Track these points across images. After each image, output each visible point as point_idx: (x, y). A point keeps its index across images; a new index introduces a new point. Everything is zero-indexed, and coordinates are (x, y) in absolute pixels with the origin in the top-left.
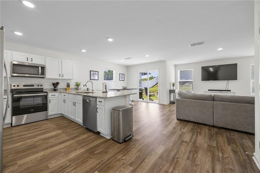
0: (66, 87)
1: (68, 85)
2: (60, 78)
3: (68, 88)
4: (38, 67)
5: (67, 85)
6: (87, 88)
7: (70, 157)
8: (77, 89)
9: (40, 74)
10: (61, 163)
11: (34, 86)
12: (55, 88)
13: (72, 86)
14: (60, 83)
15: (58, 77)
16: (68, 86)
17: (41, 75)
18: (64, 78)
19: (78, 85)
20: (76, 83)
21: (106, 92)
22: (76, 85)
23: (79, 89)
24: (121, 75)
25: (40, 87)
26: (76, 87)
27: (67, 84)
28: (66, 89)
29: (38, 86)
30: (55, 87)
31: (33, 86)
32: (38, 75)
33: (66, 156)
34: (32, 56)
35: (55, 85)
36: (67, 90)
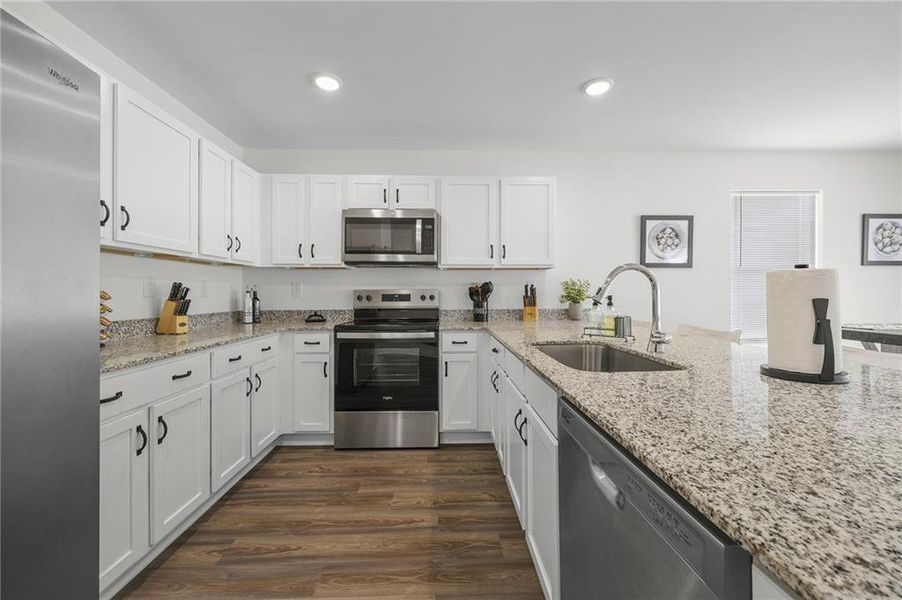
0: (522, 307)
1: (529, 294)
2: (495, 263)
3: (528, 309)
4: (413, 221)
5: (526, 297)
6: (617, 320)
8: (570, 315)
9: (419, 248)
11: (409, 300)
12: (479, 311)
13: (550, 298)
14: (495, 288)
15: (484, 260)
16: (530, 297)
17: (423, 252)
18: (508, 262)
19: (573, 296)
20: (566, 286)
21: (827, 376)
22: (564, 294)
23: (581, 315)
24: (873, 224)
25: (428, 304)
26: (566, 305)
27: (526, 291)
28: (520, 316)
29: (423, 298)
30: (478, 305)
31: (406, 298)
32: (415, 253)
34: (398, 181)
35: (480, 294)
36: (527, 317)
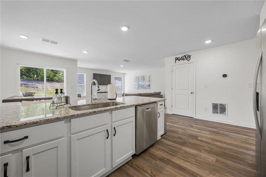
7: (197, 152)
10: (206, 154)
33: (198, 155)
